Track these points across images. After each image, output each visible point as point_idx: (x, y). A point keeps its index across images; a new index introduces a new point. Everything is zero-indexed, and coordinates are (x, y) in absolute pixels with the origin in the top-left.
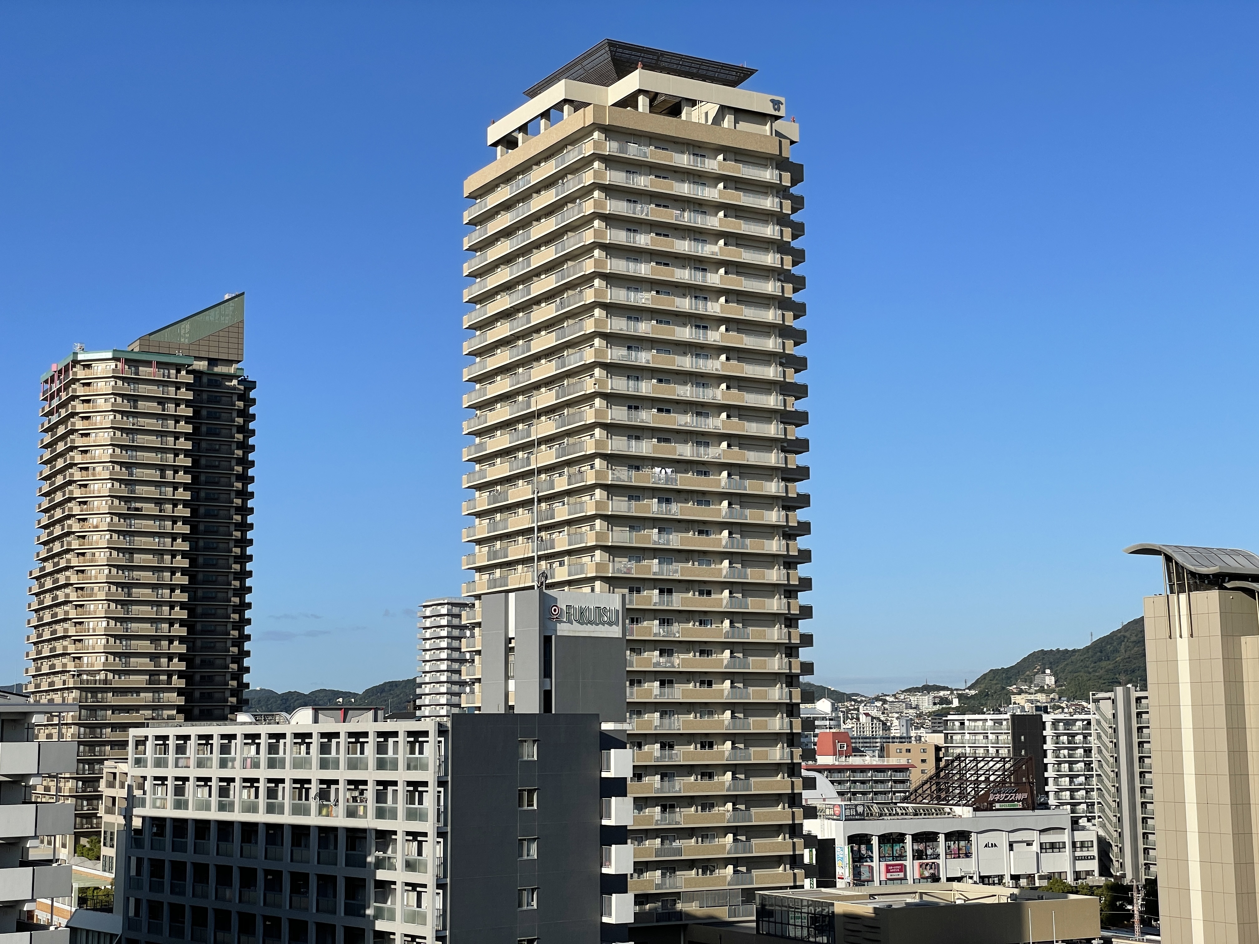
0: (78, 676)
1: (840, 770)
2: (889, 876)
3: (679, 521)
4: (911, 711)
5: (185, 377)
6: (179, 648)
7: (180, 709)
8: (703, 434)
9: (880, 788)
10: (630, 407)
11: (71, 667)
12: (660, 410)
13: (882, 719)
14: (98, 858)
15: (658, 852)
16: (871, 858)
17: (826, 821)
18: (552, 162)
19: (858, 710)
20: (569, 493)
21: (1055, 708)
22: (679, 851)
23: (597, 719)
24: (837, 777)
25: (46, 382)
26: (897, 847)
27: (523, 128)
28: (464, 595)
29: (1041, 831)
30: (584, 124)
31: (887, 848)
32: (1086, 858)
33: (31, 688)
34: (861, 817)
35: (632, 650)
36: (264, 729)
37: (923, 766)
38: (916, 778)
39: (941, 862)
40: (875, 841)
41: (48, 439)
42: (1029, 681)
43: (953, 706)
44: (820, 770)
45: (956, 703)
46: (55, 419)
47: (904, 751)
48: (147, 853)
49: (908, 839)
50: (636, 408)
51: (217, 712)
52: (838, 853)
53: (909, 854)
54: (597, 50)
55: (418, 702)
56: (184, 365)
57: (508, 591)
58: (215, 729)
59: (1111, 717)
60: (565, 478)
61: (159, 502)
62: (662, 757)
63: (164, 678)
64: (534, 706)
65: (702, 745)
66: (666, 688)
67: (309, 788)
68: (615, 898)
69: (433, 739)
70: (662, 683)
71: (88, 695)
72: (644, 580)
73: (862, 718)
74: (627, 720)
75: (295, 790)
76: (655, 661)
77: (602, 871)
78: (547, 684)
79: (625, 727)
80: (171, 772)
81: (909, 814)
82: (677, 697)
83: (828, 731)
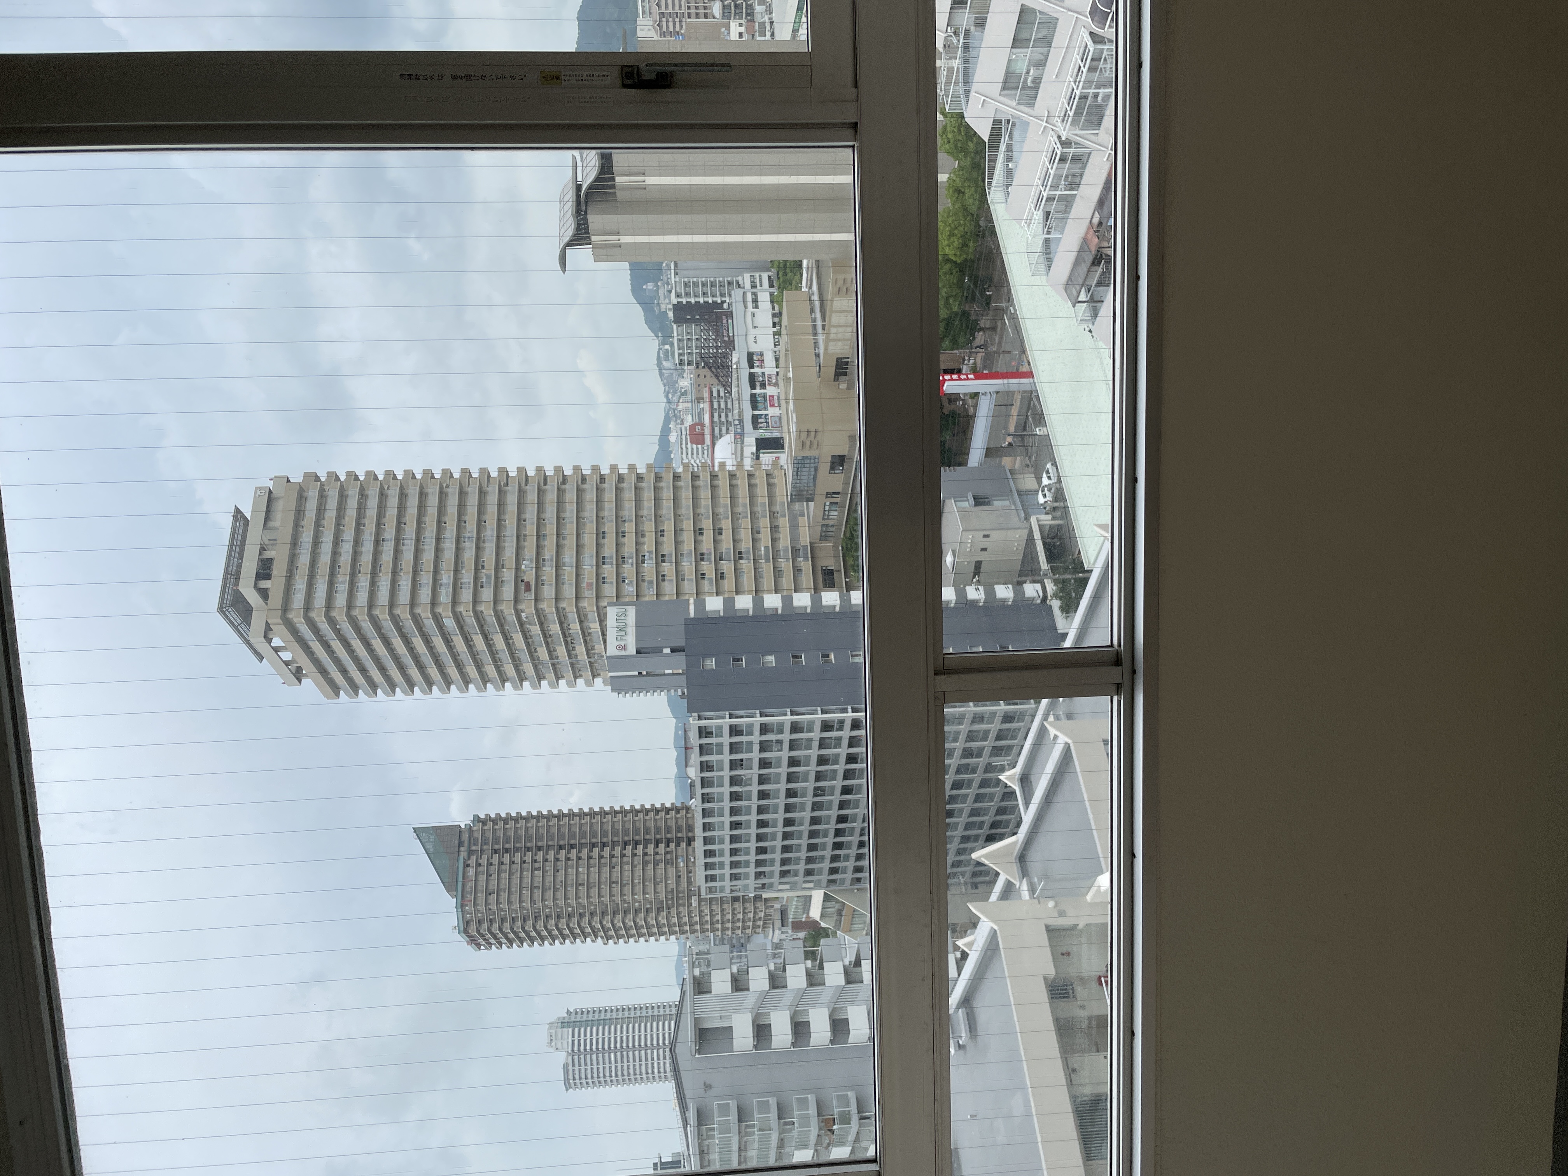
0: (669, 908)
1: (713, 430)
3: (557, 553)
4: (674, 375)
5: (472, 861)
6: (651, 848)
7: (689, 844)
9: (723, 405)
10: (482, 587)
13: (679, 394)
15: (767, 560)
16: (766, 415)
17: (745, 444)
19: (674, 410)
22: (766, 548)
23: (687, 617)
24: (716, 438)
25: (480, 948)
26: (759, 399)
27: (287, 664)
29: (746, 307)
31: (760, 405)
32: (760, 280)
34: (741, 420)
37: (708, 377)
38: (714, 380)
39: (768, 371)
40: (756, 413)
41: (517, 944)
43: (669, 348)
44: (714, 444)
45: (667, 347)
46: (503, 940)
47: (699, 389)
48: (777, 879)
49: (754, 391)
50: (482, 582)
53: (762, 391)
54: (226, 616)
55: (680, 693)
56: (464, 862)
60: (531, 627)
61: (556, 870)
62: (709, 560)
63: (669, 856)
64: (681, 658)
65: (701, 534)
66: (666, 558)
67: (736, 792)
68: (796, 603)
69: (703, 723)
70: (663, 561)
71: (681, 902)
72: (597, 574)
73: (680, 407)
74: (688, 600)
75: (736, 800)
76: (649, 566)
77: (780, 612)
78: (667, 651)
79: (692, 601)
80: (727, 871)
81: (738, 391)
82: (672, 551)
83: (688, 437)
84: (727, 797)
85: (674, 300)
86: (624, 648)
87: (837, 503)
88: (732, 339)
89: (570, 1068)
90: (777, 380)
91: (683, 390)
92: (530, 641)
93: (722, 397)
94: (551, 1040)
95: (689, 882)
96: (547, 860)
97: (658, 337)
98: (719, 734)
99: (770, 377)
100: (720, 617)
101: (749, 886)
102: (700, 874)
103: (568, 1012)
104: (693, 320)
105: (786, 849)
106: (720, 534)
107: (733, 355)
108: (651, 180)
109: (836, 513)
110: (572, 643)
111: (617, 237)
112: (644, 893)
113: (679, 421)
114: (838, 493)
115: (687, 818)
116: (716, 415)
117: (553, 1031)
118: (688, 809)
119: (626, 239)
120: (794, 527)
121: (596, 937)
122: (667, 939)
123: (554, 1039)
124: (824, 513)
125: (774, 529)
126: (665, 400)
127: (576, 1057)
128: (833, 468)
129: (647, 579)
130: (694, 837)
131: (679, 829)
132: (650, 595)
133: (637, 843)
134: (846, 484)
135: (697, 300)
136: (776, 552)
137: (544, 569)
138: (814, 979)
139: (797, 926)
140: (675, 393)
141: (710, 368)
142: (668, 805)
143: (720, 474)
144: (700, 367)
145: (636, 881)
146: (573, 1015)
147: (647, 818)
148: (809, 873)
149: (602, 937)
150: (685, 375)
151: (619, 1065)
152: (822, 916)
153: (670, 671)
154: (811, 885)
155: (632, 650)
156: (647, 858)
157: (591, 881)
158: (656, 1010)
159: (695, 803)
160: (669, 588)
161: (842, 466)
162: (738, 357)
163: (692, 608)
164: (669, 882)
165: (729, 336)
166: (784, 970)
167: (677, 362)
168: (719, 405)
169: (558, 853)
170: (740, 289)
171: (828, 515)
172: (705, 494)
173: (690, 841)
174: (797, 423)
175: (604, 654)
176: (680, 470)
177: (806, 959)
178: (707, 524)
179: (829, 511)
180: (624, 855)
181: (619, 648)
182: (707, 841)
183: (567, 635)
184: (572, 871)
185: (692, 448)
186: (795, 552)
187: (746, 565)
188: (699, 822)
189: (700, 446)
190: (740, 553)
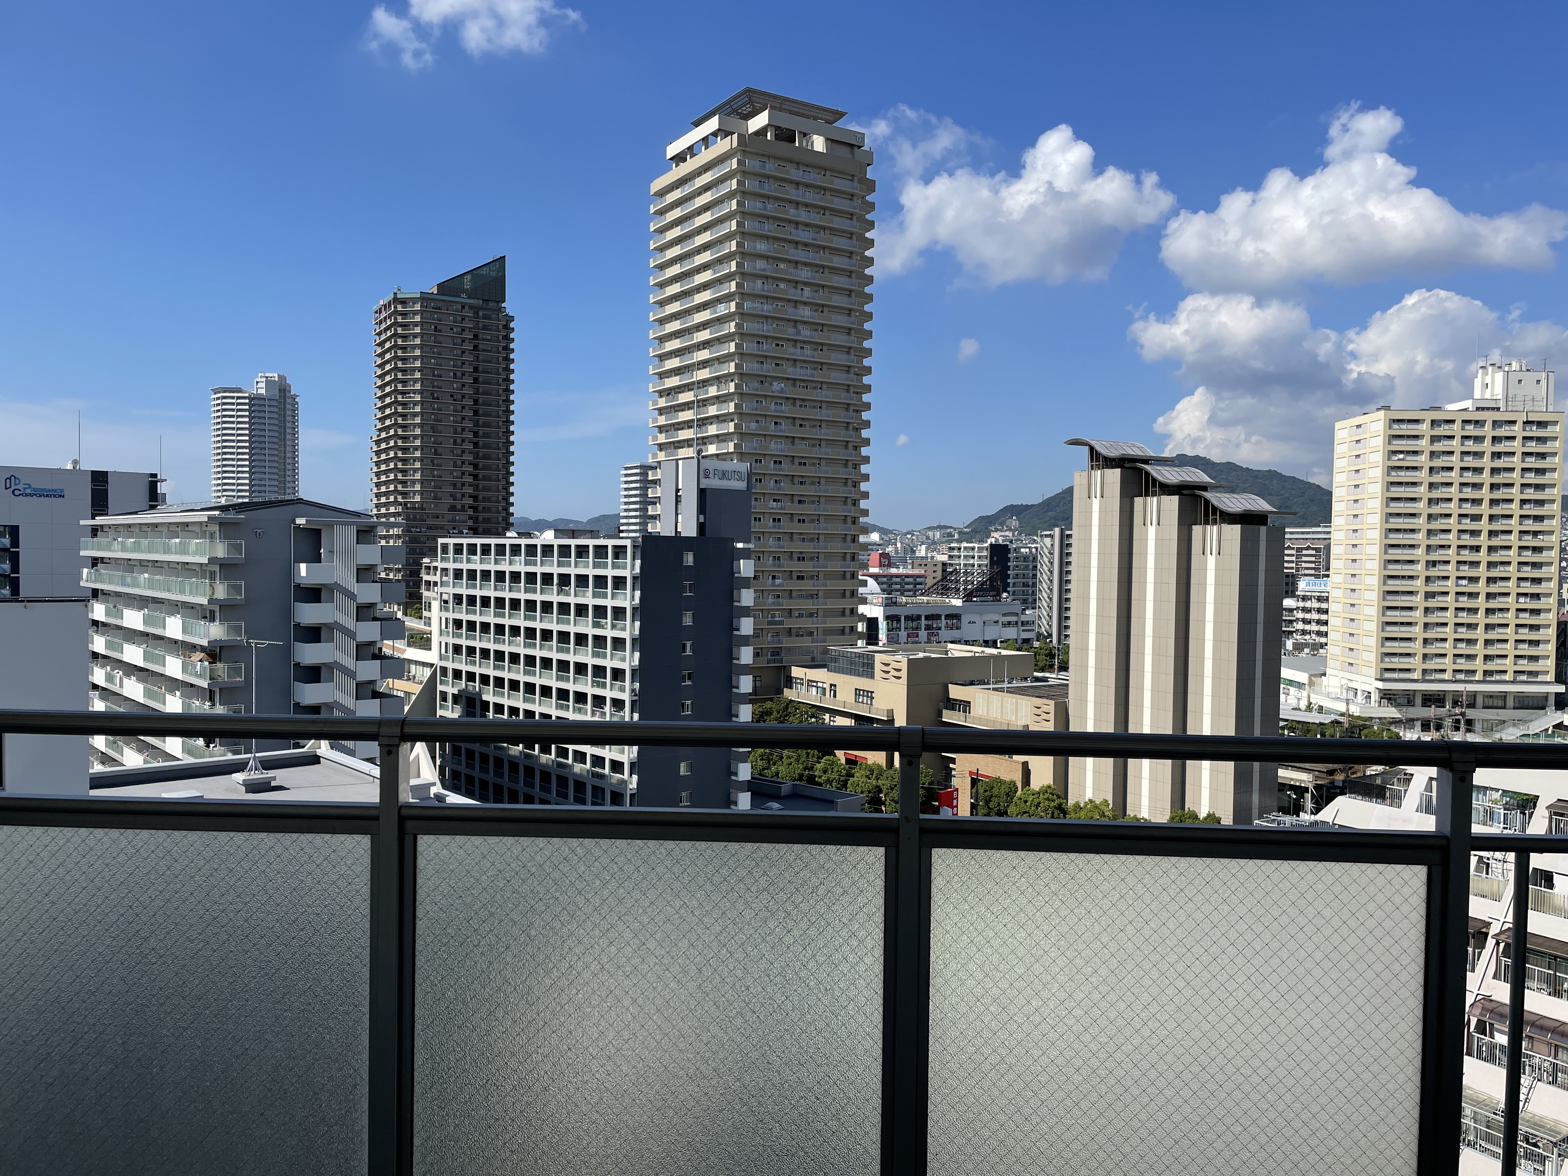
0: (405, 504)
1: (883, 576)
2: (909, 640)
3: (787, 417)
4: (929, 541)
5: (468, 312)
6: (468, 490)
7: (470, 527)
8: (804, 361)
9: (906, 587)
10: (758, 342)
11: (400, 499)
12: (777, 345)
13: (911, 545)
14: (421, 618)
15: (769, 623)
16: (900, 629)
17: (873, 607)
18: (709, 173)
20: (717, 397)
21: (1017, 540)
22: (781, 623)
23: (733, 540)
24: (880, 579)
25: (376, 312)
26: (915, 623)
27: (691, 148)
28: (650, 461)
29: (1004, 615)
30: (731, 146)
31: (909, 623)
32: (1029, 630)
33: (375, 511)
34: (894, 604)
35: (756, 499)
36: (523, 542)
37: (935, 575)
38: (930, 582)
39: (942, 632)
40: (902, 619)
41: (379, 350)
42: (1002, 524)
43: (954, 538)
44: (871, 576)
45: (956, 536)
46: (383, 337)
47: (923, 565)
48: (451, 616)
49: (923, 618)
50: (762, 342)
51: (494, 530)
52: (880, 626)
53: (923, 627)
54: (740, 95)
55: (622, 528)
56: (466, 304)
57: (677, 460)
58: (493, 541)
59: (1049, 546)
60: (715, 387)
61: (453, 395)
62: (773, 565)
63: (459, 507)
64: (694, 532)
65: (799, 559)
66: (777, 524)
67: (552, 579)
68: (743, 650)
69: (629, 551)
70: (774, 520)
71: (411, 517)
72: (764, 454)
73: (899, 545)
75: (543, 580)
76: (770, 506)
77: (735, 633)
78: (702, 518)
79: (751, 546)
80: (465, 566)
81: (924, 603)
82: (784, 529)
84: (547, 570)
86: (707, 477)
87: (824, 694)
88: (973, 599)
89: (238, 394)
90: (937, 642)
91: (916, 549)
92: (701, 385)
93: (915, 587)
95: (429, 527)
96: (463, 386)
97: (967, 527)
98: (616, 566)
99: (937, 635)
100: (733, 574)
101: (446, 587)
103: (296, 396)
104: (992, 563)
105: (485, 626)
106: (798, 578)
107: (959, 600)
108: (1152, 531)
109: (814, 693)
110: (697, 426)
111: (1099, 494)
112: (422, 481)
114: (835, 696)
115: (497, 528)
117: (276, 381)
118: (506, 530)
119: (1096, 503)
120: (802, 651)
121: (380, 430)
124: (815, 682)
125: (800, 632)
126: (904, 531)
127: (247, 401)
128: (859, 691)
129: (758, 502)
130: (477, 535)
131: (486, 520)
133: (475, 477)
134: (844, 704)
135: (1011, 568)
136: (777, 632)
137: (773, 404)
138: (362, 649)
140: (912, 541)
143: (855, 581)
144: (947, 567)
146: (292, 401)
147: (500, 488)
148: (457, 648)
151: (235, 444)
152: (409, 661)
154: (443, 651)
155: (704, 483)
156: (459, 486)
158: (292, 485)
159: (510, 538)
161: (863, 702)
163: (742, 545)
164: (432, 505)
165: (976, 597)
166: (375, 619)
167: (953, 545)
168: (908, 584)
169: (470, 398)
170: (1021, 610)
172: (836, 565)
173: (474, 531)
174: (908, 659)
178: (807, 567)
179: (817, 687)
180: (463, 463)
181: (707, 471)
183: (704, 421)
184: (450, 410)
186: (776, 652)
187: (766, 602)
190: (778, 596)
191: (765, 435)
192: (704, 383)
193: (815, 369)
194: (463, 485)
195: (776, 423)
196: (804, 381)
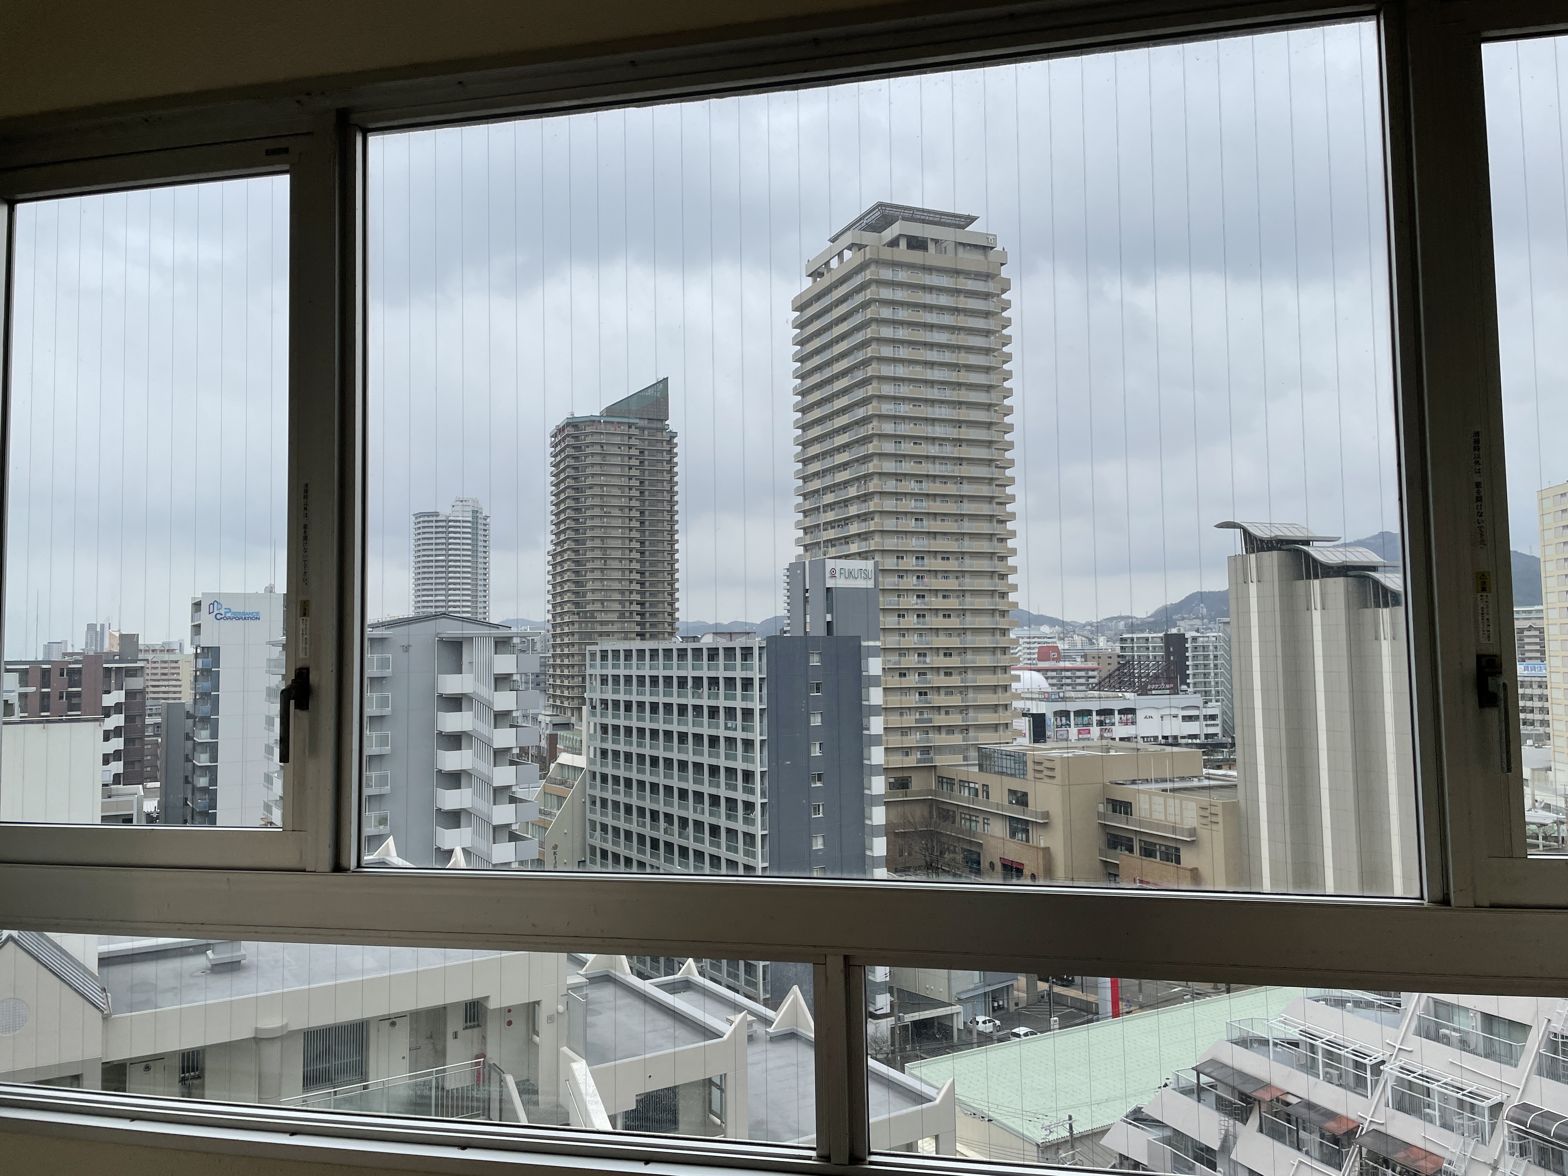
0: (578, 614)
1: (1053, 670)
2: (1080, 736)
3: (928, 514)
4: (1110, 632)
5: (633, 431)
6: (636, 597)
7: (638, 634)
8: (944, 458)
9: (1079, 681)
10: (896, 442)
12: (916, 444)
13: (1091, 637)
15: (917, 721)
16: (1070, 726)
17: (1039, 702)
18: (844, 286)
19: (1074, 631)
20: (858, 497)
22: (930, 721)
23: (862, 639)
24: (1050, 674)
25: (552, 437)
26: (1086, 719)
27: (827, 264)
29: (1183, 709)
30: (864, 258)
31: (1080, 719)
32: (1212, 725)
34: (1064, 699)
35: (899, 596)
36: (689, 646)
38: (1104, 674)
39: (1115, 729)
40: (1072, 715)
44: (1038, 670)
46: (558, 459)
47: (1096, 658)
48: (599, 720)
49: (1094, 713)
50: (900, 442)
51: (660, 636)
52: (1048, 722)
53: (1094, 723)
54: (874, 209)
55: (785, 629)
56: (633, 424)
60: (855, 488)
61: (621, 508)
62: (919, 662)
63: (627, 614)
64: (822, 632)
65: (945, 655)
66: (921, 619)
67: (687, 682)
68: (874, 749)
69: (756, 652)
70: (918, 616)
71: (583, 625)
72: (906, 551)
73: (1076, 637)
74: (879, 640)
75: (679, 683)
76: (912, 602)
77: (865, 732)
78: (829, 618)
79: (878, 643)
80: (610, 672)
81: (1095, 698)
82: (928, 625)
83: (1045, 645)
84: (682, 673)
85: (1188, 635)
86: (833, 576)
87: (977, 795)
88: (1149, 693)
89: (434, 519)
90: (1107, 738)
91: (1094, 641)
92: (842, 487)
93: (1088, 681)
94: (462, 501)
95: (601, 634)
96: (631, 499)
97: (1149, 617)
98: (745, 667)
99: (1110, 731)
100: (861, 671)
101: (594, 693)
102: (609, 645)
103: (486, 517)
104: (1168, 653)
105: (628, 730)
106: (946, 674)
107: (1133, 694)
108: (1317, 616)
109: (966, 794)
110: (838, 526)
111: (1255, 579)
112: (593, 591)
113: (1062, 635)
114: (988, 797)
115: (663, 633)
116: (1069, 674)
117: (470, 503)
118: (672, 634)
119: (1253, 588)
120: (952, 749)
121: (556, 544)
122: (548, 611)
123: (464, 503)
124: (966, 782)
125: (950, 730)
126: (1084, 622)
127: (444, 524)
128: (1012, 792)
129: (901, 599)
130: (645, 640)
131: (652, 625)
132: (886, 601)
133: (642, 584)
134: (998, 806)
135: (1190, 658)
136: (926, 731)
137: (913, 501)
138: (500, 755)
139: (553, 740)
140: (1092, 632)
141: (1118, 669)
142: (677, 615)
143: (1007, 676)
144: (1120, 659)
145: (605, 583)
146: (483, 522)
147: (666, 594)
148: (604, 753)
149: (555, 550)
150: (1110, 643)
151: (433, 564)
152: (562, 766)
153: (808, 620)
154: (592, 756)
155: (830, 583)
156: (627, 593)
157: (609, 541)
158: (483, 599)
159: (676, 643)
160: (891, 621)
161: (1017, 803)
162: (1130, 698)
163: (871, 643)
164: (603, 614)
165: (1151, 690)
166: (511, 726)
167: (1125, 636)
168: (1079, 677)
169: (637, 510)
170: (1202, 703)
171: (964, 786)
172: (985, 660)
173: (642, 635)
174: (1062, 758)
175: (828, 556)
176: (1012, 635)
177: (520, 748)
178: (954, 661)
179: (969, 788)
180: (631, 572)
181: (833, 570)
182: (641, 652)
183: (847, 522)
184: (618, 522)
185: (1034, 648)
186: (926, 750)
187: (913, 700)
188: (661, 645)
189: (1036, 656)
190: (926, 694)
191: (906, 532)
192: (846, 484)
193: (955, 464)
194: (631, 592)
195: (916, 520)
196: (944, 477)
